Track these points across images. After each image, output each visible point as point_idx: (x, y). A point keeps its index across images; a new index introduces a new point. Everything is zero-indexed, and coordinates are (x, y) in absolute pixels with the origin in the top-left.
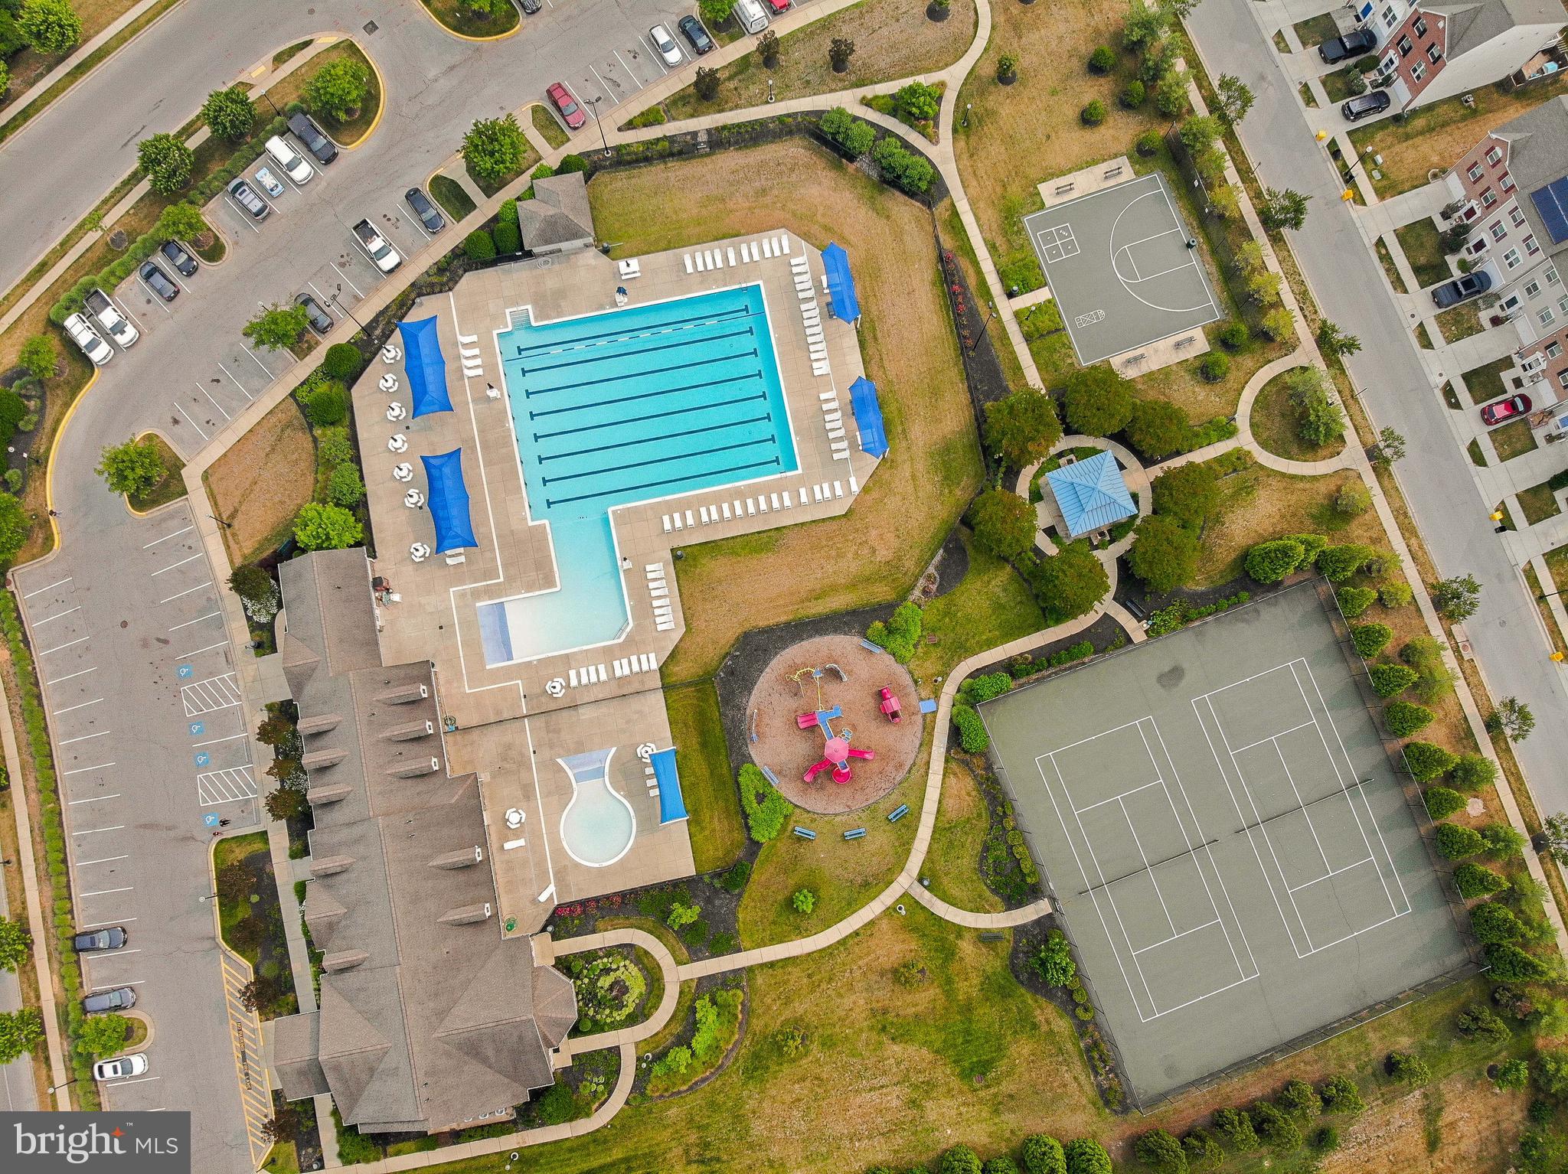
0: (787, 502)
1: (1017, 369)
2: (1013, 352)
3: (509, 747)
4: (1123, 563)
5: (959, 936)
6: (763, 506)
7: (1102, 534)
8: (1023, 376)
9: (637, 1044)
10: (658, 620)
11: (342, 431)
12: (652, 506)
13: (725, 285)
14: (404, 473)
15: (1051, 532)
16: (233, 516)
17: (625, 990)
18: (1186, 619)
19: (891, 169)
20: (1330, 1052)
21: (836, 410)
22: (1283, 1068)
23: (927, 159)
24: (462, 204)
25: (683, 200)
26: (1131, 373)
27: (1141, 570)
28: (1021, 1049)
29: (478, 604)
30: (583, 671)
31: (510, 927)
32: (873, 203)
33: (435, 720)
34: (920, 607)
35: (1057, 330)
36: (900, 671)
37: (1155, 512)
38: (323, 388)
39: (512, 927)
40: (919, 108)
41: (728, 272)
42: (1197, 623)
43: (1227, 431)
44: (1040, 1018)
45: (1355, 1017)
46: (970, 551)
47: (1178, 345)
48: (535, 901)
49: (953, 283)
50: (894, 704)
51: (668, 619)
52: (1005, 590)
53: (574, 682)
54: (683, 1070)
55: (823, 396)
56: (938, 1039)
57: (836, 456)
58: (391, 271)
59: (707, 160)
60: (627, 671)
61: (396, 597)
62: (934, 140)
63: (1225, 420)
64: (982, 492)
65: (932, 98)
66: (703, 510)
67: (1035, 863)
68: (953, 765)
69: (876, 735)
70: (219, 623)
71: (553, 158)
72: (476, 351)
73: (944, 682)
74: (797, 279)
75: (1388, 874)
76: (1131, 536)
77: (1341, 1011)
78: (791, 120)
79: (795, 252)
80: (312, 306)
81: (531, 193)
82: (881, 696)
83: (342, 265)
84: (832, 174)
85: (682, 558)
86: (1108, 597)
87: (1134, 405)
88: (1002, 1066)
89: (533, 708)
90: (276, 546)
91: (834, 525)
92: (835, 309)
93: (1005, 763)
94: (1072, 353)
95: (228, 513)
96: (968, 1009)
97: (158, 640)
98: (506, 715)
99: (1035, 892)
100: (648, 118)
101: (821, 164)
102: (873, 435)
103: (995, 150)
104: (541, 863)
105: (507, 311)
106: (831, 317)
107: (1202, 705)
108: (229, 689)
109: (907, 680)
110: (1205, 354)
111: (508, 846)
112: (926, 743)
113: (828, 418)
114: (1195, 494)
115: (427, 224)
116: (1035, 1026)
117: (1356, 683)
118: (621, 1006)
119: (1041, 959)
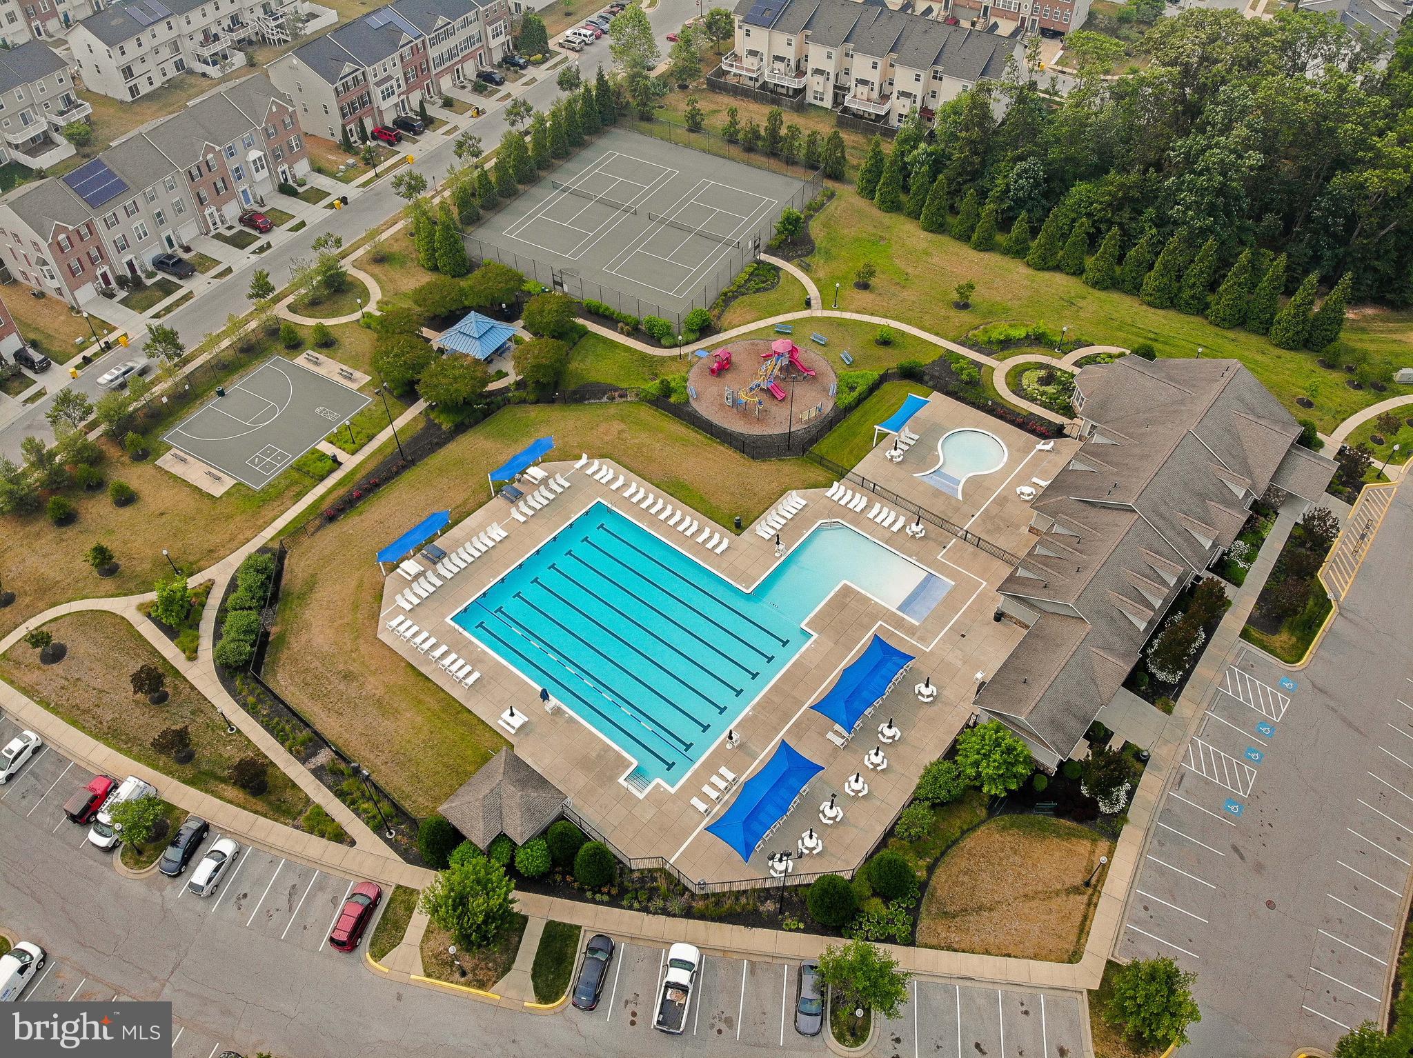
0: (632, 490)
2: (389, 440)
6: (649, 501)
8: (407, 425)
9: (1059, 359)
10: (799, 509)
12: (721, 571)
13: (471, 642)
14: (877, 761)
16: (1075, 890)
17: (1041, 378)
20: (714, 147)
21: (527, 504)
22: (741, 156)
24: (557, 938)
25: (402, 732)
26: (359, 375)
28: (847, 233)
29: (917, 624)
30: (886, 524)
32: (305, 593)
34: (637, 392)
35: (352, 424)
36: (692, 376)
41: (458, 646)
46: (572, 388)
47: (317, 364)
51: (792, 504)
52: (584, 360)
53: (900, 524)
55: (521, 519)
57: (566, 485)
58: (694, 942)
60: (857, 500)
61: (979, 678)
62: (209, 586)
63: (362, 323)
66: (688, 533)
68: (725, 326)
70: (1166, 814)
71: (431, 883)
74: (424, 595)
77: (689, 151)
79: (398, 609)
88: (864, 236)
89: (947, 537)
90: (1054, 820)
94: (365, 410)
95: (1078, 898)
96: (853, 259)
97: (1242, 857)
98: (971, 549)
99: (759, 262)
100: (321, 825)
104: (1033, 464)
105: (641, 796)
107: (574, 255)
108: (1197, 757)
109: (695, 370)
110: (314, 350)
111: (1045, 485)
112: (726, 342)
113: (538, 506)
118: (1051, 374)
119: (793, 245)
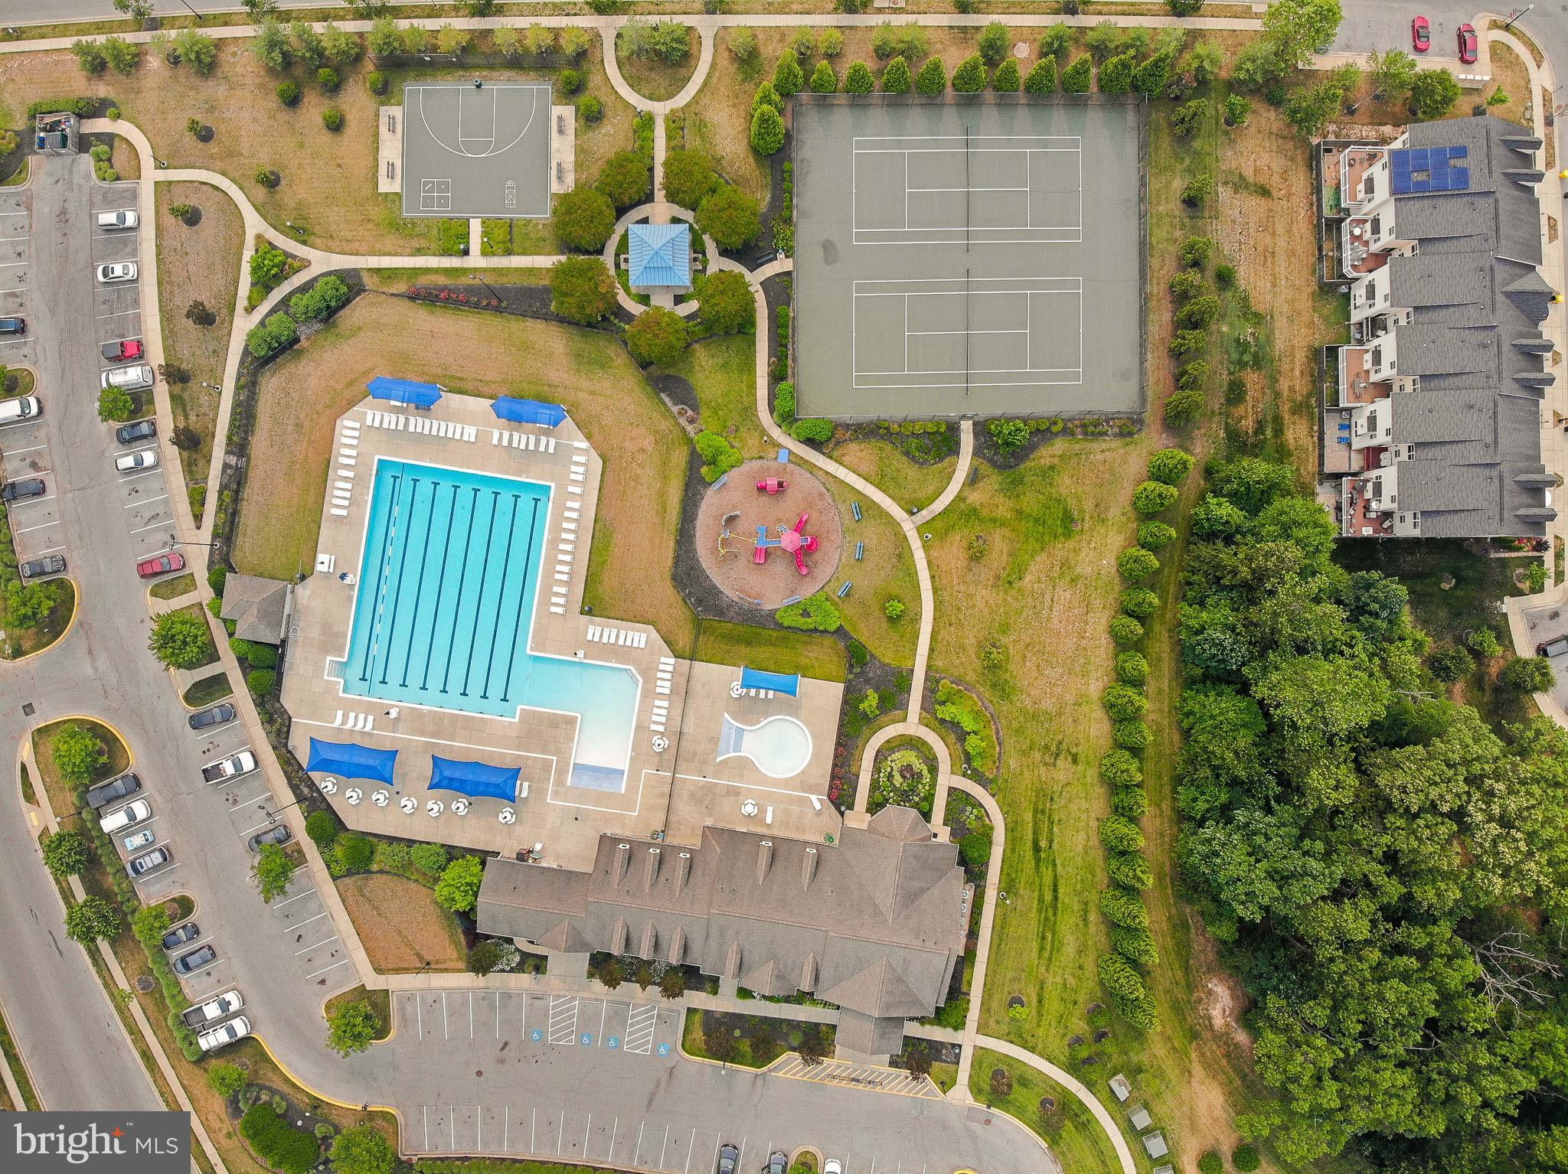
0: (576, 505)
1: (530, 271)
2: (516, 269)
3: (692, 795)
4: (725, 252)
5: (964, 500)
6: (572, 526)
7: (695, 260)
8: (540, 269)
9: (952, 773)
10: (636, 645)
11: (382, 847)
12: (539, 617)
13: (369, 488)
14: (436, 808)
15: (679, 300)
16: (421, 958)
17: (909, 767)
18: (788, 221)
19: (319, 311)
20: (1161, 246)
21: (511, 436)
22: (1157, 288)
23: (323, 275)
24: (217, 685)
25: (282, 496)
26: (570, 179)
27: (736, 242)
28: (1064, 485)
29: (569, 784)
30: (655, 718)
31: (830, 839)
32: (343, 337)
33: (650, 845)
34: (701, 431)
35: (510, 226)
36: (746, 467)
37: (693, 210)
38: (339, 851)
39: (831, 838)
40: (273, 266)
41: (358, 481)
42: (795, 213)
43: (647, 121)
44: (1046, 462)
45: (1142, 216)
46: (671, 371)
47: (561, 131)
48: (819, 813)
49: (437, 296)
50: (772, 482)
51: (639, 637)
52: (713, 356)
53: (661, 728)
54: (983, 744)
55: (495, 441)
56: (1033, 545)
57: (551, 450)
58: (256, 763)
59: (253, 462)
60: (668, 684)
61: (538, 847)
62: (306, 264)
63: (637, 120)
64: (625, 343)
65: (269, 252)
66: (557, 576)
67: (931, 420)
68: (836, 453)
69: (790, 506)
70: (507, 996)
71: (204, 593)
72: (352, 715)
73: (769, 436)
74: (385, 425)
75: (1045, 144)
76: (706, 238)
77: (1134, 223)
78: (242, 379)
79: (362, 418)
80: (263, 839)
81: (230, 624)
82: (762, 489)
83: (235, 802)
84: (304, 362)
85: (590, 609)
86: (748, 276)
87: (597, 188)
88: (1072, 503)
89: (670, 767)
90: (460, 930)
91: (610, 475)
92: (423, 404)
93: (848, 414)
94: (534, 222)
95: (417, 961)
96: (1020, 513)
97: (503, 1049)
98: (667, 790)
99: (953, 429)
100: (198, 500)
101: (291, 368)
102: (545, 412)
103: (334, 217)
104: (791, 800)
105: (326, 677)
106: (429, 409)
107: (860, 237)
108: (564, 1003)
109: (756, 464)
110: (577, 111)
111: (769, 820)
112: (812, 468)
113: (515, 445)
114: (691, 173)
115: (226, 720)
116: (1052, 468)
117: (888, 105)
118: (920, 775)
119: (1003, 444)
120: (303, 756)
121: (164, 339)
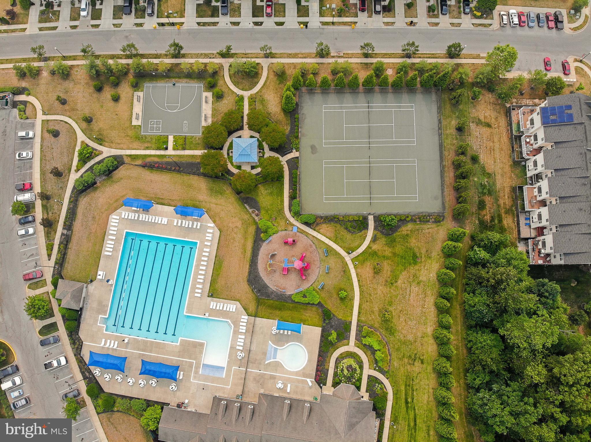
0: (208, 250)
1: (193, 156)
2: (187, 156)
3: (255, 379)
4: (272, 149)
5: (371, 248)
6: (206, 259)
7: (260, 152)
8: (196, 156)
9: (370, 368)
10: (231, 310)
11: (119, 400)
12: (190, 298)
13: (121, 243)
14: (143, 383)
15: (253, 168)
17: (350, 366)
18: (297, 137)
19: (105, 171)
20: (448, 147)
21: (182, 222)
22: (448, 163)
23: (107, 157)
24: (53, 327)
25: (85, 247)
26: (210, 121)
27: (276, 145)
28: (413, 242)
29: (200, 373)
30: (238, 343)
31: (316, 399)
32: (114, 182)
33: (236, 402)
34: (261, 219)
35: (185, 139)
36: (280, 234)
37: (259, 133)
38: (100, 402)
39: (316, 398)
40: (87, 153)
41: (117, 241)
42: (300, 134)
43: (241, 98)
44: (405, 233)
45: (440, 135)
46: (249, 196)
47: (206, 102)
48: (311, 388)
49: (154, 166)
50: (290, 240)
51: (232, 307)
52: (266, 190)
53: (241, 348)
54: (383, 356)
55: (175, 224)
56: (401, 267)
57: (198, 227)
58: (67, 362)
59: (74, 233)
60: (245, 328)
61: (186, 401)
62: (101, 153)
63: (237, 98)
64: (231, 184)
65: (86, 148)
66: (198, 280)
67: (356, 215)
68: (317, 228)
69: (298, 250)
71: (50, 288)
72: (109, 341)
73: (289, 221)
74: (130, 218)
75: (400, 107)
76: (264, 143)
77: (437, 138)
78: (72, 199)
79: (121, 214)
80: (68, 395)
81: (59, 300)
82: (286, 243)
83: (57, 378)
84: (98, 192)
85: (212, 294)
86: (281, 158)
87: (221, 124)
88: (416, 250)
89: (245, 366)
90: (151, 439)
91: (223, 238)
92: (146, 208)
93: (321, 212)
94: (195, 137)
96: (394, 254)
98: (243, 376)
99: (365, 219)
100: (50, 248)
101: (92, 194)
102: (196, 212)
103: (113, 134)
104: (298, 381)
105: (98, 324)
106: (148, 211)
107: (326, 143)
109: (284, 233)
110: (213, 95)
111: (288, 391)
112: (307, 234)
113: (183, 225)
114: (258, 118)
115: (55, 342)
116: (407, 235)
117: (337, 93)
118: (356, 369)
119: (387, 225)
120: (87, 359)
121: (41, 182)
